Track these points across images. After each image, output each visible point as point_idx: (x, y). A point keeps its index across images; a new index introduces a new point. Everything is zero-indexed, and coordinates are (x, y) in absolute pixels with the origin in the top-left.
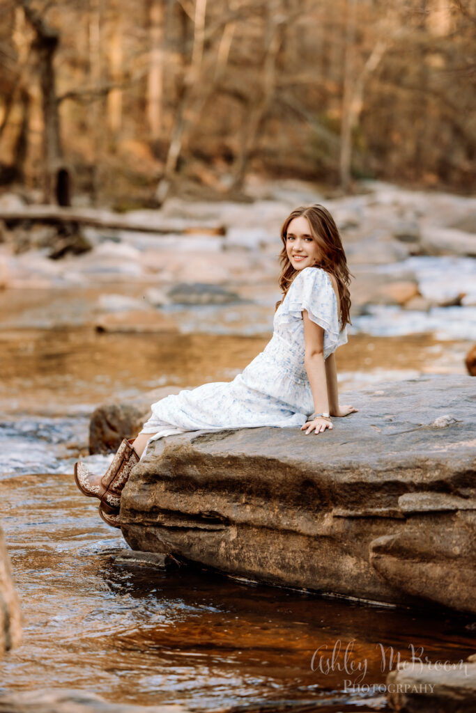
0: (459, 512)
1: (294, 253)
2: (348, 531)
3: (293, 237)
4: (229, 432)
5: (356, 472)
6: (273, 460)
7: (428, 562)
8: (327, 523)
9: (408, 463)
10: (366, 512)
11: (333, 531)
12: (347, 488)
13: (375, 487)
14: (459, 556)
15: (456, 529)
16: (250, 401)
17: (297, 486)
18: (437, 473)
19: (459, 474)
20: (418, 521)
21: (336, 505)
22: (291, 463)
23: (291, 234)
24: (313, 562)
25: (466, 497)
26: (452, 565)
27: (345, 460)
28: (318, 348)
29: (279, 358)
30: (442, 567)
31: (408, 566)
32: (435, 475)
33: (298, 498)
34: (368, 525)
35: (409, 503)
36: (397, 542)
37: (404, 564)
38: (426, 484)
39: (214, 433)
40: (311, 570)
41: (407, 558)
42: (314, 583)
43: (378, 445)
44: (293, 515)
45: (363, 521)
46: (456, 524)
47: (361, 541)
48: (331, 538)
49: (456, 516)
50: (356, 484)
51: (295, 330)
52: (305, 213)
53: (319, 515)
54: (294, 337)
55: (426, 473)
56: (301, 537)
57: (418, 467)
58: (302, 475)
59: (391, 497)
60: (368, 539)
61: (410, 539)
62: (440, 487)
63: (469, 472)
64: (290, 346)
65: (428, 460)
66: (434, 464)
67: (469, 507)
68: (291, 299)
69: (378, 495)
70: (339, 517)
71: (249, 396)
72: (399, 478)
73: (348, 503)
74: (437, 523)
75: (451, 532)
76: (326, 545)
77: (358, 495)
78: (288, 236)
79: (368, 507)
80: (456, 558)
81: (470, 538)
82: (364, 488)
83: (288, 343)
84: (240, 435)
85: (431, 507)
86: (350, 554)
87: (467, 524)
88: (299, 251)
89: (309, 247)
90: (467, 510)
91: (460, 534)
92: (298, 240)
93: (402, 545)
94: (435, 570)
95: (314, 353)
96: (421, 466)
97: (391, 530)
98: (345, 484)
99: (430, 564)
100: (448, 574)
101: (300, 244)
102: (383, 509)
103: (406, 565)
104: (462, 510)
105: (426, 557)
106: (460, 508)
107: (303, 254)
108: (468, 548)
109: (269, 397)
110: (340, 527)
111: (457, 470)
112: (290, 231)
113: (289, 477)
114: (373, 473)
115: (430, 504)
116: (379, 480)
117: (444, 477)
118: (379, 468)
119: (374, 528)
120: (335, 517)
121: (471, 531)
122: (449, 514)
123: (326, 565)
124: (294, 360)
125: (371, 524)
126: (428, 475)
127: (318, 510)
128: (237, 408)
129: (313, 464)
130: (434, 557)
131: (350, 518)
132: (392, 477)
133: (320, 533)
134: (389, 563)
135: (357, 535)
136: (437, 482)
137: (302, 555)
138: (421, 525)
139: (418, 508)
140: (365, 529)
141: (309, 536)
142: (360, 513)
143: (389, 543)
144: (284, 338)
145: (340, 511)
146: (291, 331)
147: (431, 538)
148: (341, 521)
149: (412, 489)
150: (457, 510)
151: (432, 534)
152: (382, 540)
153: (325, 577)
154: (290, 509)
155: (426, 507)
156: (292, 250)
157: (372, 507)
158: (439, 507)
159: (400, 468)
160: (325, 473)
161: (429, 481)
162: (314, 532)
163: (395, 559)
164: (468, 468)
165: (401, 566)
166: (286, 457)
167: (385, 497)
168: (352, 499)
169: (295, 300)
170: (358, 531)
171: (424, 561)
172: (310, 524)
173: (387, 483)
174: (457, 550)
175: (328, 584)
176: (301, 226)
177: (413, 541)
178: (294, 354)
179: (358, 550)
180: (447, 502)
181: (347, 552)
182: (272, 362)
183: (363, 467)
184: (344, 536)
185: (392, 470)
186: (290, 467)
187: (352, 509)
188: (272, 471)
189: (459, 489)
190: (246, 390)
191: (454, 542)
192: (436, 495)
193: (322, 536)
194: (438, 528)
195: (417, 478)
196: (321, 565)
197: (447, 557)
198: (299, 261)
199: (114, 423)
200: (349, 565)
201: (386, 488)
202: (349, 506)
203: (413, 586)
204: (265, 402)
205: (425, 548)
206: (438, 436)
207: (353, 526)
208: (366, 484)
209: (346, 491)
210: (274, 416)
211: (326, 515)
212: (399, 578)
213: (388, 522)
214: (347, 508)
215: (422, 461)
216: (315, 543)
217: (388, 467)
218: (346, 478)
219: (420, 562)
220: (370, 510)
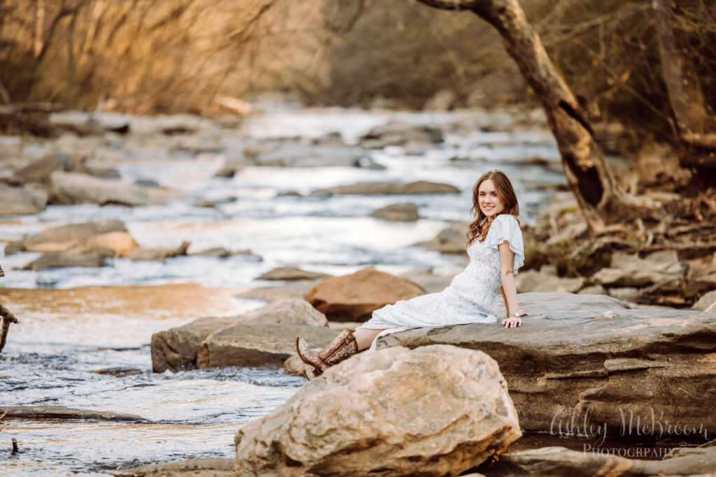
0: (650, 369)
1: (485, 205)
2: (559, 388)
3: (484, 194)
4: (449, 328)
5: (567, 347)
6: (499, 343)
7: (628, 403)
8: (541, 383)
9: (606, 340)
10: (573, 374)
11: (547, 389)
12: (560, 359)
13: (582, 357)
14: (653, 397)
15: (648, 380)
16: (460, 306)
17: (518, 359)
18: (630, 345)
19: (649, 344)
20: (620, 377)
21: (548, 372)
22: (513, 345)
23: (482, 192)
24: (529, 411)
25: (653, 360)
26: (647, 403)
27: (557, 340)
28: (510, 269)
29: (481, 278)
30: (639, 405)
31: (612, 407)
32: (630, 346)
33: (518, 369)
34: (574, 383)
35: (613, 365)
36: (605, 392)
37: (609, 406)
38: (622, 353)
39: (440, 329)
40: (528, 417)
41: (611, 402)
42: (531, 426)
43: (572, 330)
44: (513, 380)
45: (570, 380)
46: (648, 377)
47: (568, 394)
48: (545, 394)
49: (647, 372)
50: (568, 355)
51: (494, 259)
52: (491, 176)
53: (532, 379)
54: (494, 264)
55: (621, 346)
56: (520, 395)
57: (614, 342)
58: (523, 352)
59: (592, 363)
60: (574, 392)
61: (614, 389)
62: (634, 354)
63: (656, 343)
64: (490, 270)
65: (621, 337)
66: (627, 339)
67: (657, 365)
68: (492, 236)
69: (583, 362)
70: (552, 379)
71: (460, 303)
72: (600, 350)
73: (560, 369)
74: (633, 377)
75: (644, 383)
76: (541, 399)
77: (568, 364)
78: (480, 194)
79: (575, 370)
80: (650, 398)
81: (659, 385)
82: (572, 358)
83: (488, 268)
84: (458, 329)
85: (630, 367)
86: (560, 403)
87: (657, 376)
88: (489, 203)
89: (495, 200)
90: (656, 367)
91: (651, 383)
92: (488, 196)
93: (609, 393)
94: (634, 408)
95: (508, 272)
96: (617, 342)
97: (593, 385)
98: (559, 356)
99: (629, 404)
100: (644, 409)
101: (490, 198)
102: (587, 372)
103: (611, 406)
104: (652, 368)
105: (626, 400)
106: (651, 366)
107: (492, 205)
108: (658, 391)
109: (474, 304)
110: (552, 386)
111: (648, 342)
112: (481, 189)
113: (512, 354)
114: (579, 348)
115: (629, 365)
116: (585, 352)
117: (636, 347)
118: (584, 345)
119: (579, 385)
120: (548, 379)
121: (660, 380)
122: (642, 371)
123: (541, 412)
124: (493, 280)
125: (577, 382)
126: (624, 347)
127: (532, 376)
128: (451, 310)
129: (532, 345)
130: (633, 399)
131: (561, 379)
132: (594, 350)
133: (536, 391)
134: (596, 406)
135: (566, 391)
136: (632, 351)
137: (521, 407)
138: (623, 379)
139: (620, 368)
140: (572, 386)
141: (527, 393)
142: (569, 375)
143: (598, 392)
144: (485, 264)
145: (553, 375)
146: (491, 260)
147: (631, 387)
148: (553, 382)
149: (610, 357)
150: (648, 368)
151: (630, 384)
152: (592, 391)
153: (540, 420)
154: (511, 376)
155: (626, 367)
156: (483, 203)
157: (578, 370)
158: (636, 367)
159: (600, 343)
160: (542, 349)
161: (625, 350)
162: (531, 390)
163: (602, 403)
164: (656, 340)
165: (607, 407)
166: (508, 341)
167: (588, 364)
168: (563, 366)
169: (496, 237)
170: (567, 387)
171: (624, 403)
172: (527, 386)
173: (590, 354)
174: (651, 394)
175: (542, 425)
176: (488, 186)
177: (616, 390)
178: (493, 275)
179: (567, 400)
180: (640, 363)
181: (558, 402)
182: (476, 281)
183: (572, 344)
184: (556, 391)
185: (593, 345)
186: (512, 347)
187: (562, 373)
188: (497, 351)
189: (648, 355)
190: (457, 298)
191: (648, 388)
192: (630, 359)
193: (538, 393)
194: (634, 380)
195: (615, 349)
196: (536, 412)
197: (642, 398)
198: (489, 210)
199: (174, 346)
200: (559, 410)
201: (590, 357)
202: (561, 371)
203: (616, 420)
204: (471, 307)
205: (627, 393)
206: (611, 324)
207: (563, 385)
208: (575, 355)
209: (559, 361)
210: (477, 317)
211: (538, 379)
212: (605, 415)
213: (590, 380)
214: (559, 373)
215: (616, 338)
216: (532, 398)
217: (591, 344)
218: (559, 352)
219: (623, 403)
220: (577, 373)
